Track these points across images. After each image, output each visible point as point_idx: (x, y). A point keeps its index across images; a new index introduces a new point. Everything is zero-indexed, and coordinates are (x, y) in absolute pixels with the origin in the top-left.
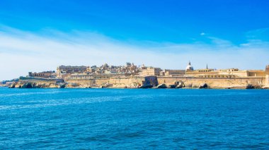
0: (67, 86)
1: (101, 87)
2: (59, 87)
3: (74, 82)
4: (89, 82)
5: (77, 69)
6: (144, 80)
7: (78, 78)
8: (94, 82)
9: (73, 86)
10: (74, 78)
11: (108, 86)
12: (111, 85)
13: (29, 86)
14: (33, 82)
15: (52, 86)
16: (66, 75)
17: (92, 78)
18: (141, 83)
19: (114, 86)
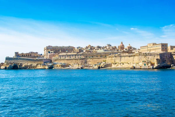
0: (55, 67)
1: (96, 67)
2: (47, 67)
3: (63, 62)
4: (79, 62)
5: (64, 50)
6: (159, 57)
7: (67, 58)
8: (86, 62)
9: (62, 66)
10: (62, 58)
11: (106, 66)
12: (110, 65)
13: (15, 67)
14: (19, 62)
15: (39, 67)
16: (54, 55)
17: (83, 57)
18: (155, 62)
19: (113, 66)
